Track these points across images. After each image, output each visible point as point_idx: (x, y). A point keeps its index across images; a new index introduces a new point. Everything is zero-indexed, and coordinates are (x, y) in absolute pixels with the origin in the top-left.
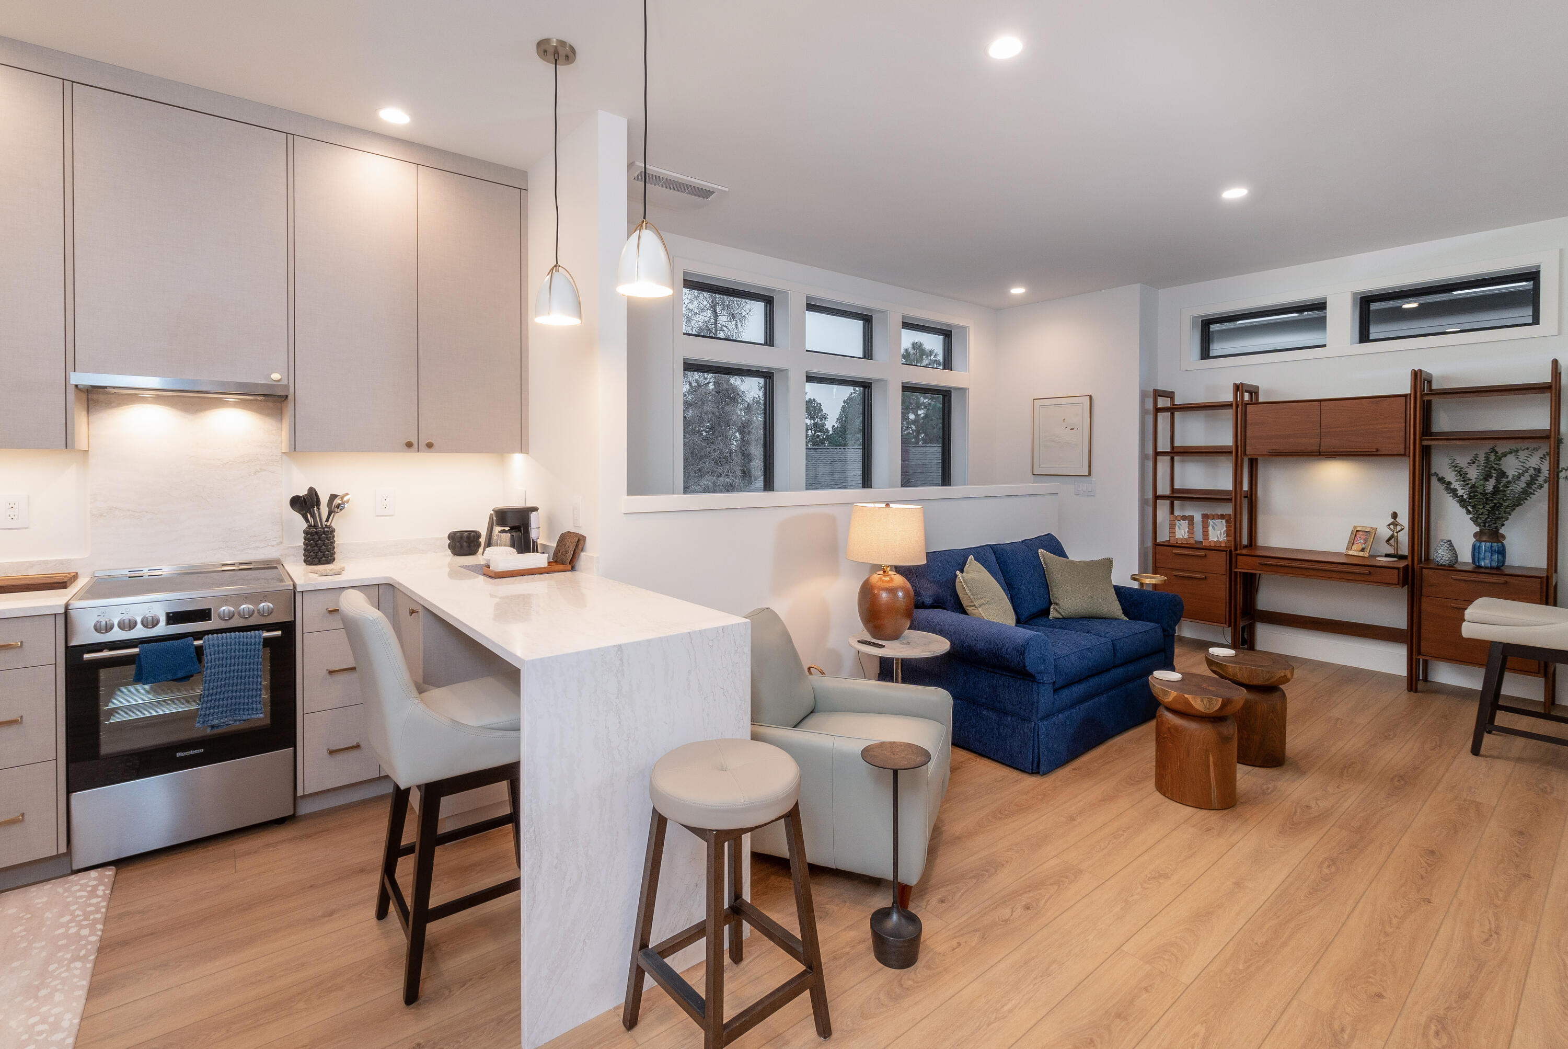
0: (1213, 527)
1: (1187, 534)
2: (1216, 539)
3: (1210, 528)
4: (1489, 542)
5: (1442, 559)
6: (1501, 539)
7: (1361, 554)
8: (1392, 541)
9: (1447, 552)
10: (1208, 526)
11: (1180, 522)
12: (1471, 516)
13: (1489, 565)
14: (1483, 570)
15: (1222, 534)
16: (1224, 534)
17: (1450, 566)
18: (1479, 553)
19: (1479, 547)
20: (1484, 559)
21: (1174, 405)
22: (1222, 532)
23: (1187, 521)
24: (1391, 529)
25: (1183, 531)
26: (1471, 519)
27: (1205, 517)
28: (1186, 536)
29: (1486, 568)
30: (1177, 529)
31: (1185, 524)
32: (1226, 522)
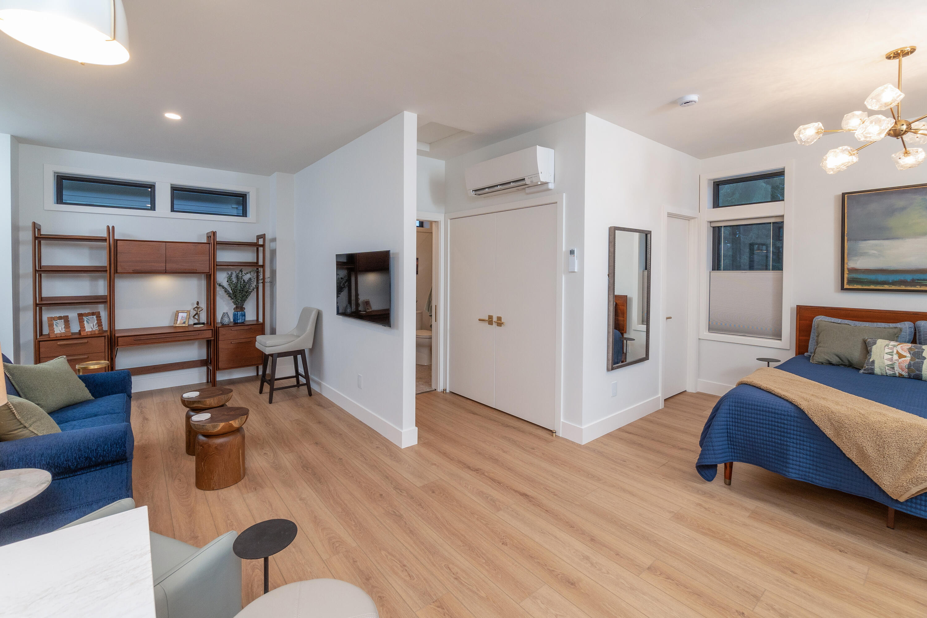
0: (87, 322)
1: (63, 330)
2: (90, 330)
3: (85, 322)
4: (240, 311)
5: (225, 322)
6: (244, 310)
7: (184, 325)
8: (196, 317)
9: (227, 318)
10: (84, 321)
11: (56, 321)
12: (233, 300)
13: (241, 322)
14: (239, 325)
15: (95, 325)
16: (96, 325)
17: (228, 325)
18: (237, 317)
19: (237, 314)
20: (239, 319)
21: (41, 235)
22: (94, 324)
23: (63, 320)
24: (195, 310)
25: (60, 328)
26: (233, 302)
27: (80, 316)
28: (63, 331)
29: (240, 323)
30: (55, 326)
31: (61, 323)
32: (97, 317)
